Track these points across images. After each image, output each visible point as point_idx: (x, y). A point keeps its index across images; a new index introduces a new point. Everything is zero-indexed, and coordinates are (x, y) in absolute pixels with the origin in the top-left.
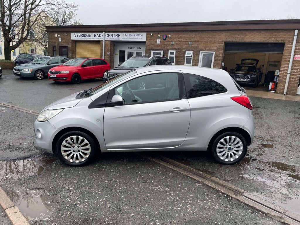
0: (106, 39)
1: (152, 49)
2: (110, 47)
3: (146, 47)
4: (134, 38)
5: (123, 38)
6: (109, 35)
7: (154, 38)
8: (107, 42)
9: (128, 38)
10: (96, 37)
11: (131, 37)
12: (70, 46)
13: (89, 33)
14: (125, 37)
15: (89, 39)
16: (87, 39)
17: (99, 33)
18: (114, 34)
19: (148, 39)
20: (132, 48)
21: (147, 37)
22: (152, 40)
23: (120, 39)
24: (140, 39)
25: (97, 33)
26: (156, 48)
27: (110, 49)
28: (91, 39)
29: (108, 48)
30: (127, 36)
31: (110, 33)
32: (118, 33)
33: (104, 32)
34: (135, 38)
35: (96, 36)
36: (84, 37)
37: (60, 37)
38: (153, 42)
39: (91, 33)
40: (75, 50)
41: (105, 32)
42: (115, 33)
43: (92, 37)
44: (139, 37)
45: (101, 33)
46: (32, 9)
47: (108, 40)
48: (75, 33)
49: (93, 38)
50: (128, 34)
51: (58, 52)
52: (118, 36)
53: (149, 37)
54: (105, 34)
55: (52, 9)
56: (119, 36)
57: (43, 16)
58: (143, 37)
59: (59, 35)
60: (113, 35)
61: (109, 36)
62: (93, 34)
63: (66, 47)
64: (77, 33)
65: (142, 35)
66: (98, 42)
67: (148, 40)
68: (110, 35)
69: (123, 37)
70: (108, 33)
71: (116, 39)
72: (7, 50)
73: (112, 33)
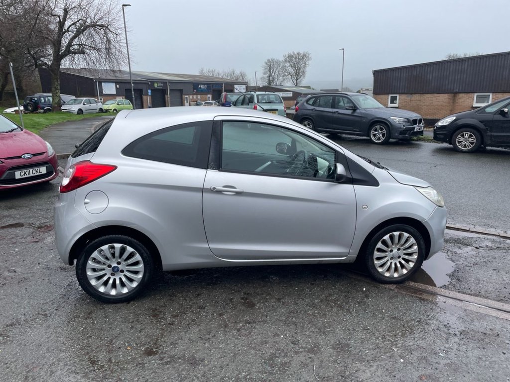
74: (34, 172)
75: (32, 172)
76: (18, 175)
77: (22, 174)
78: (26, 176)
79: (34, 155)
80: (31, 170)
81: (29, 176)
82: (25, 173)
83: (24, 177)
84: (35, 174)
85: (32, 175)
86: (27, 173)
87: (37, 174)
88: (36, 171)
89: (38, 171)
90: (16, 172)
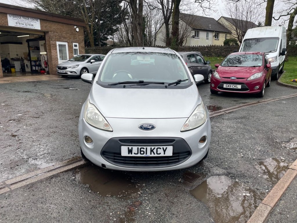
74: (234, 86)
75: (232, 86)
76: (225, 86)
77: (227, 86)
78: (229, 87)
79: (237, 78)
80: (232, 85)
81: (230, 88)
82: (228, 86)
83: (227, 87)
84: (234, 88)
85: (232, 87)
86: (229, 86)
87: (235, 88)
88: (235, 86)
89: (236, 86)
90: (224, 85)
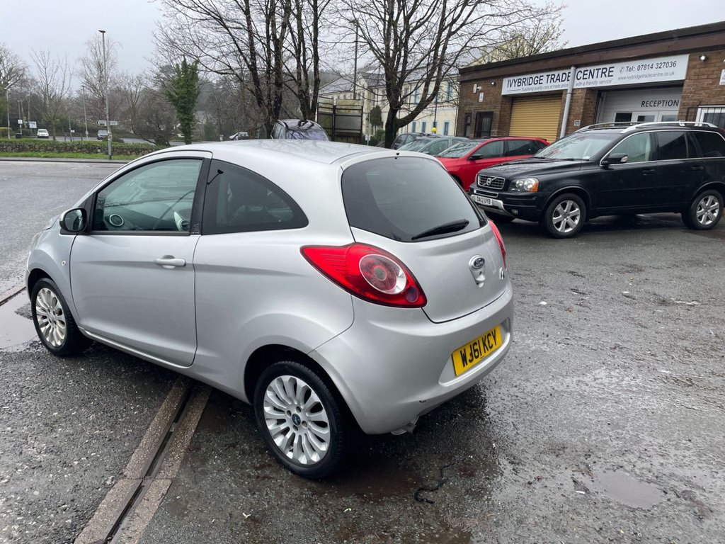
0: (577, 85)
1: (700, 104)
2: (585, 105)
3: (683, 98)
4: (650, 76)
5: (619, 79)
6: (586, 73)
7: (713, 69)
8: (578, 94)
9: (632, 77)
10: (555, 84)
11: (642, 72)
12: (497, 112)
13: (539, 75)
14: (626, 74)
15: (538, 88)
16: (534, 91)
17: (561, 72)
18: (598, 69)
19: (692, 72)
20: (652, 104)
21: (689, 68)
22: (705, 77)
23: (610, 81)
24: (667, 74)
25: (556, 73)
26: (714, 101)
27: (583, 112)
28: (543, 90)
29: (577, 109)
30: (630, 69)
31: (589, 68)
32: (608, 66)
33: (572, 68)
34: (654, 75)
35: (555, 79)
36: (527, 87)
37: (481, 91)
38: (706, 83)
39: (545, 74)
40: (507, 121)
41: (577, 66)
42: (602, 67)
43: (546, 83)
44: (664, 70)
45: (567, 72)
46: (450, 34)
47: (582, 87)
48: (511, 79)
49: (547, 85)
50: (635, 64)
51: (474, 127)
52: (607, 74)
53: (694, 67)
54: (575, 71)
55: (496, 27)
56: (611, 74)
57: (474, 47)
58: (676, 68)
59: (480, 88)
60: (596, 71)
61: (585, 77)
62: (548, 76)
63: (490, 114)
64: (516, 78)
65: (674, 64)
66: (557, 95)
67: (693, 77)
68: (588, 72)
69: (622, 74)
70: (582, 69)
71: (601, 82)
72: (390, 126)
73: (592, 68)
